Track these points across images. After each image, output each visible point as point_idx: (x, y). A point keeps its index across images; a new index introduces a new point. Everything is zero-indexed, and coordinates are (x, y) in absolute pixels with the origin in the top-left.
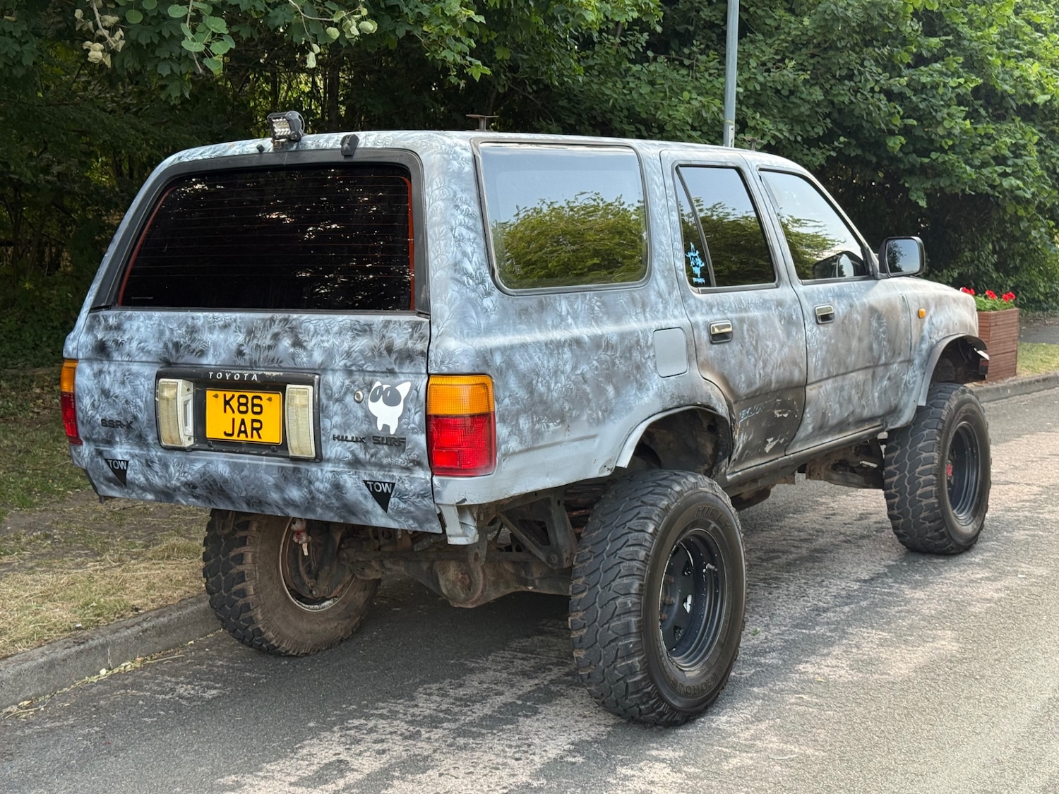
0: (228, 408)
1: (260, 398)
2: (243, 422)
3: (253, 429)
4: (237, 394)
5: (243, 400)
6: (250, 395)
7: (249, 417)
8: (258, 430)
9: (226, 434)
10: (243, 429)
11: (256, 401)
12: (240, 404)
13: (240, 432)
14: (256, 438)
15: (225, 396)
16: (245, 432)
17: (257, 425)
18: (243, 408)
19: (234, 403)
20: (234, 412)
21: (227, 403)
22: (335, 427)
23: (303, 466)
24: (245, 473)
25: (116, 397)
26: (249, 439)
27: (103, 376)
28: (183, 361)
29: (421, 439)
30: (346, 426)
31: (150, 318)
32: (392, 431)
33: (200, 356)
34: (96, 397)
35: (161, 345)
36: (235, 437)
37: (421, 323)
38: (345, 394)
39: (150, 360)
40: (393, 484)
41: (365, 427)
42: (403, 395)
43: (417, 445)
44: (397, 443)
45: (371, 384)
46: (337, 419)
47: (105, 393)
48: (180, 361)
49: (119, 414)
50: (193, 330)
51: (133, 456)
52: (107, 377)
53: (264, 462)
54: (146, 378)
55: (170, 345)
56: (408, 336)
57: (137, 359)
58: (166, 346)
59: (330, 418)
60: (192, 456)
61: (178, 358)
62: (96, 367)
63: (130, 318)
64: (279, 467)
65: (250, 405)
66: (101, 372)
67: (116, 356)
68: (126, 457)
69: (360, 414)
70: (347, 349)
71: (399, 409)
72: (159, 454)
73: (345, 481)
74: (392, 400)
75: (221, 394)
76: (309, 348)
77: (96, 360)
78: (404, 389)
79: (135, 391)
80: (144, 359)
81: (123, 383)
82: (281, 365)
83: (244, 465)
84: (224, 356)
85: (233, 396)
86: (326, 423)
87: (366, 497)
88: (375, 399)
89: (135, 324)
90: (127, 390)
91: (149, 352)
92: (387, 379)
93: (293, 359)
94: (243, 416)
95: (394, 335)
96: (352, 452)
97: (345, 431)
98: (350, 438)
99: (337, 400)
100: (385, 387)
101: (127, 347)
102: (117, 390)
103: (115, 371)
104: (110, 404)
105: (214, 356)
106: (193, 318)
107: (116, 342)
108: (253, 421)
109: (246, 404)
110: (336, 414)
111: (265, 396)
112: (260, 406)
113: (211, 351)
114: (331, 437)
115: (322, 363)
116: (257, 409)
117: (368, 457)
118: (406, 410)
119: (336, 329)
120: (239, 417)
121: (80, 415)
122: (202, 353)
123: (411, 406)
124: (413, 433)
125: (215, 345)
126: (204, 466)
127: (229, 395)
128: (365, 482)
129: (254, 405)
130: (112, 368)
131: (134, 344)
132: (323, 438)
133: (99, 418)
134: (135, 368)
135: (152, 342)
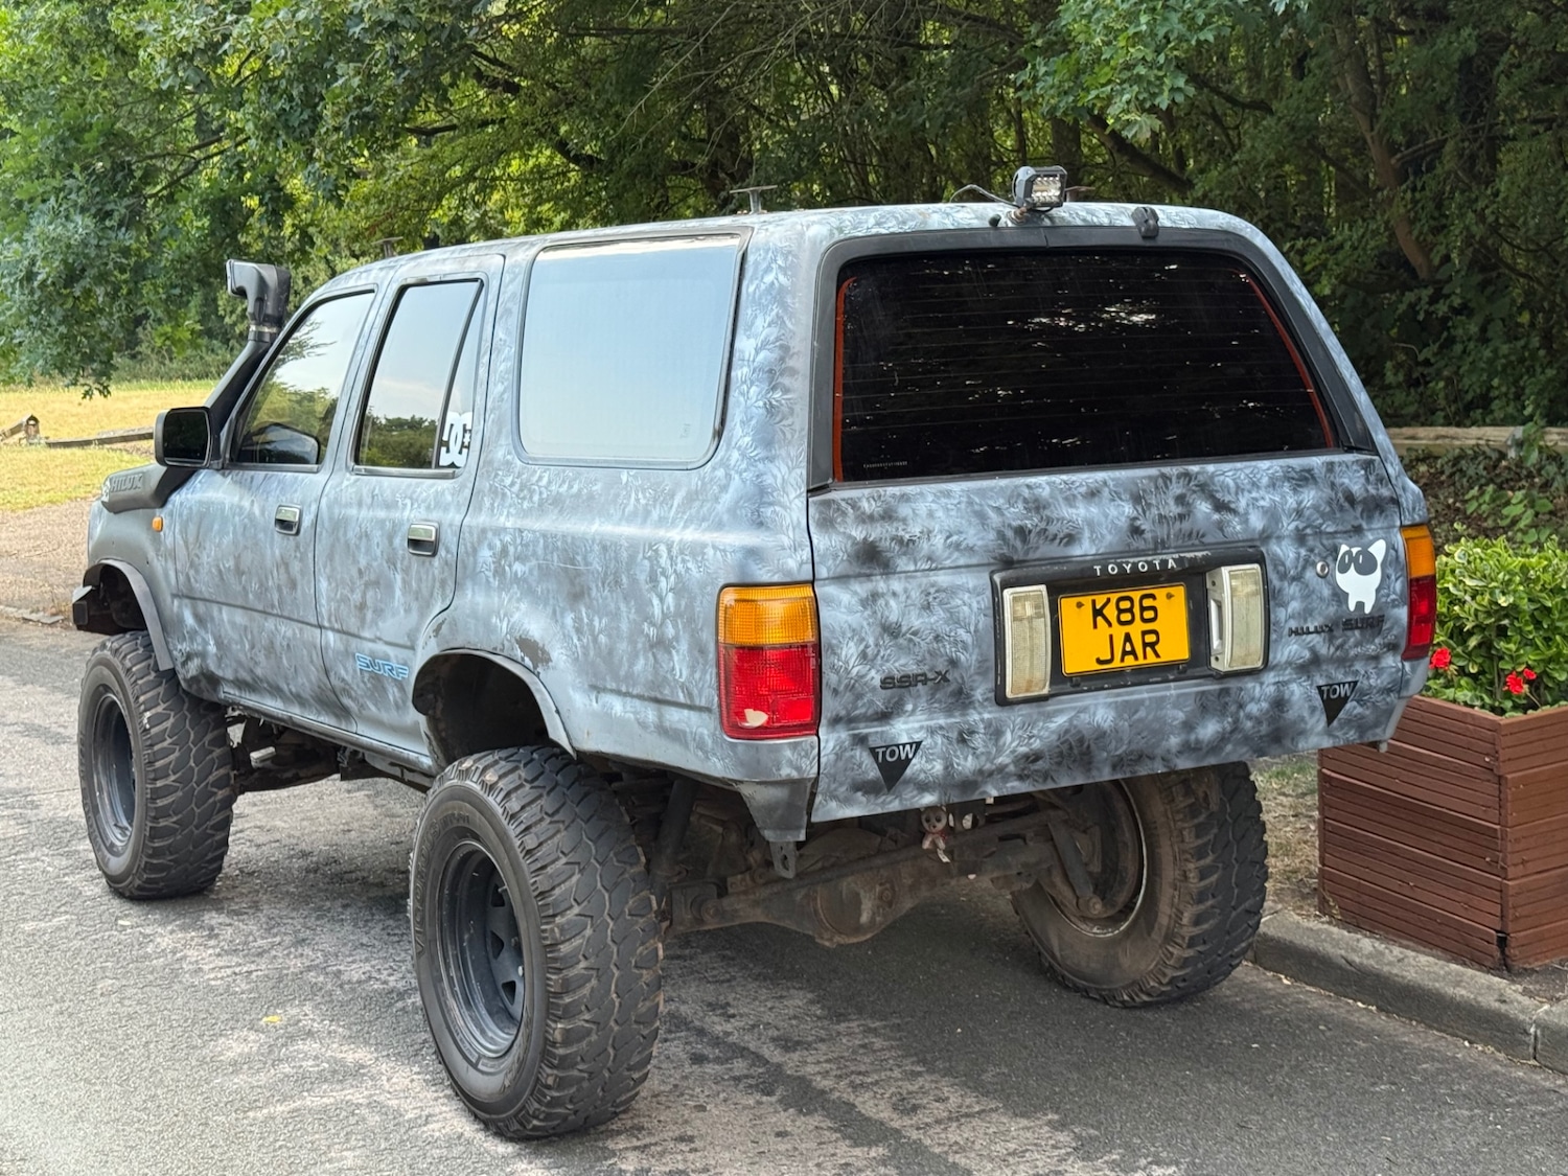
0: (1099, 619)
1: (1153, 597)
2: (1128, 638)
3: (1145, 645)
4: (1114, 597)
5: (1125, 605)
6: (1136, 595)
7: (1136, 630)
8: (1152, 645)
9: (1099, 661)
10: (1128, 648)
11: (1147, 603)
12: (1121, 611)
13: (1125, 653)
14: (1151, 659)
15: (1094, 602)
16: (1133, 652)
17: (1150, 638)
18: (1126, 617)
19: (1111, 612)
20: (1110, 625)
21: (1098, 613)
22: (1292, 617)
23: (1233, 684)
24: (1142, 713)
25: (915, 634)
26: (1141, 661)
27: (881, 602)
28: (1038, 555)
29: (1403, 613)
30: (1307, 613)
31: (948, 494)
32: (1368, 610)
33: (1068, 544)
34: (871, 641)
35: (992, 535)
36: (1117, 663)
37: (1372, 461)
38: (1304, 568)
39: (974, 561)
40: (1355, 683)
41: (1332, 610)
42: (1380, 559)
43: (1397, 621)
44: (1371, 623)
45: (1336, 550)
46: (1295, 606)
47: (891, 631)
48: (1031, 556)
49: (918, 663)
50: (1037, 506)
51: (932, 731)
52: (892, 603)
53: (1172, 690)
54: (975, 592)
55: (1010, 534)
56: (1363, 480)
57: (948, 563)
58: (1001, 535)
59: (1284, 605)
60: (1050, 707)
61: (1027, 553)
62: (861, 588)
63: (905, 498)
64: (1197, 693)
65: (1137, 610)
66: (875, 596)
67: (903, 564)
68: (917, 737)
69: (1326, 592)
70: (1295, 505)
71: (1376, 577)
72: (986, 716)
73: (1292, 693)
74: (1366, 566)
75: (1087, 600)
76: (1241, 510)
77: (858, 576)
78: (1378, 550)
79: (954, 619)
80: (962, 562)
81: (927, 607)
82: (1204, 540)
83: (1141, 702)
84: (1109, 538)
85: (1109, 600)
86: (1280, 614)
87: (1313, 709)
88: (1344, 569)
89: (922, 508)
90: (937, 619)
91: (971, 549)
92: (1353, 540)
93: (1221, 530)
94: (1127, 629)
95: (1346, 481)
96: (1313, 650)
97: (1305, 621)
98: (1312, 629)
99: (1294, 579)
100: (1355, 550)
101: (925, 546)
102: (915, 621)
103: (906, 590)
104: (900, 647)
105: (1092, 541)
106: (1028, 486)
107: (900, 541)
108: (1144, 633)
109: (1130, 610)
110: (1293, 598)
111: (1160, 593)
112: (1154, 609)
113: (1087, 534)
114: (1286, 631)
115: (1264, 531)
116: (1149, 614)
117: (1332, 650)
118: (1385, 577)
119: (1265, 480)
120: (1119, 632)
121: (830, 678)
122: (1071, 539)
123: (1390, 571)
124: (1394, 606)
125: (1090, 524)
126: (1071, 720)
127: (1100, 600)
128: (1319, 688)
129: (1143, 609)
130: (896, 585)
131: (938, 541)
132: (1273, 636)
133: (875, 677)
134: (943, 579)
135: (972, 531)
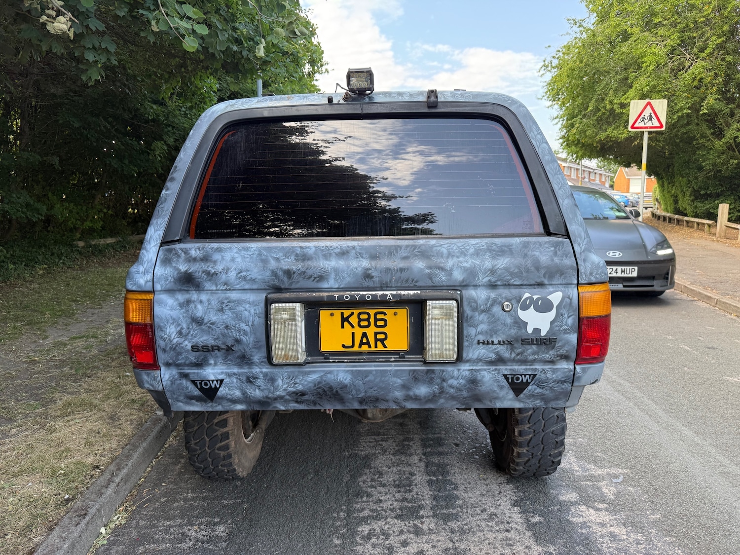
0: (346, 324)
1: (385, 314)
2: (364, 335)
3: (376, 340)
4: (356, 312)
5: (364, 317)
6: (372, 312)
7: (371, 332)
8: (382, 341)
9: (344, 346)
10: (365, 340)
11: (379, 317)
12: (360, 320)
13: (361, 343)
14: (380, 347)
15: (342, 314)
16: (368, 343)
17: (380, 337)
18: (363, 323)
19: (354, 320)
20: (353, 327)
21: (344, 320)
22: (481, 333)
23: (436, 368)
24: (370, 378)
25: (213, 324)
26: (373, 349)
27: (192, 305)
28: (298, 286)
29: (573, 338)
30: (493, 332)
31: (247, 249)
32: (543, 333)
33: (318, 281)
34: (185, 326)
35: (268, 273)
36: (356, 348)
37: (562, 243)
38: (492, 305)
39: (255, 287)
40: (535, 375)
41: (513, 332)
42: (556, 303)
43: (568, 342)
44: (547, 342)
46: (483, 327)
47: (198, 322)
48: (294, 286)
49: (215, 339)
50: (304, 257)
51: (229, 375)
52: (199, 306)
53: (392, 367)
54: (254, 304)
55: (280, 273)
56: (551, 253)
57: (237, 287)
58: (274, 274)
59: (476, 326)
60: (306, 369)
61: (291, 284)
62: (181, 297)
63: (219, 250)
64: (410, 370)
65: (372, 320)
66: (188, 302)
67: (208, 285)
68: (220, 377)
69: (509, 321)
70: (490, 267)
71: (552, 314)
72: (264, 370)
73: (483, 377)
74: (544, 307)
75: (337, 313)
76: (448, 268)
77: (180, 290)
78: (556, 298)
79: (238, 317)
80: (247, 287)
81: (221, 310)
82: (417, 284)
83: (370, 372)
84: (348, 279)
85: (353, 313)
86: (470, 331)
87: (502, 387)
88: (525, 308)
89: (228, 256)
90: (228, 316)
91: (253, 281)
92: (536, 290)
93: (431, 279)
94: (365, 330)
95: (537, 254)
96: (497, 353)
97: (491, 336)
98: (496, 341)
99: (483, 311)
100: (535, 297)
101: (223, 277)
102: (213, 317)
103: (209, 300)
104: (203, 331)
105: (336, 280)
106: (301, 247)
107: (208, 273)
108: (376, 334)
109: (367, 320)
110: (482, 322)
111: (389, 312)
112: (385, 321)
113: (333, 276)
114: (476, 341)
115: (463, 281)
116: (379, 323)
117: (513, 355)
118: (559, 315)
119: (471, 251)
120: (359, 332)
121: (160, 343)
122: (321, 278)
123: (564, 311)
124: (565, 333)
125: (336, 271)
126: (321, 377)
127: (347, 313)
128: (505, 376)
129: (376, 320)
130: (204, 297)
131: (233, 275)
132: (466, 344)
133: (188, 345)
134: (234, 295)
135: (255, 270)
